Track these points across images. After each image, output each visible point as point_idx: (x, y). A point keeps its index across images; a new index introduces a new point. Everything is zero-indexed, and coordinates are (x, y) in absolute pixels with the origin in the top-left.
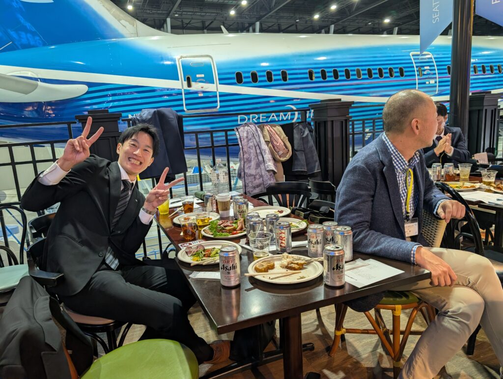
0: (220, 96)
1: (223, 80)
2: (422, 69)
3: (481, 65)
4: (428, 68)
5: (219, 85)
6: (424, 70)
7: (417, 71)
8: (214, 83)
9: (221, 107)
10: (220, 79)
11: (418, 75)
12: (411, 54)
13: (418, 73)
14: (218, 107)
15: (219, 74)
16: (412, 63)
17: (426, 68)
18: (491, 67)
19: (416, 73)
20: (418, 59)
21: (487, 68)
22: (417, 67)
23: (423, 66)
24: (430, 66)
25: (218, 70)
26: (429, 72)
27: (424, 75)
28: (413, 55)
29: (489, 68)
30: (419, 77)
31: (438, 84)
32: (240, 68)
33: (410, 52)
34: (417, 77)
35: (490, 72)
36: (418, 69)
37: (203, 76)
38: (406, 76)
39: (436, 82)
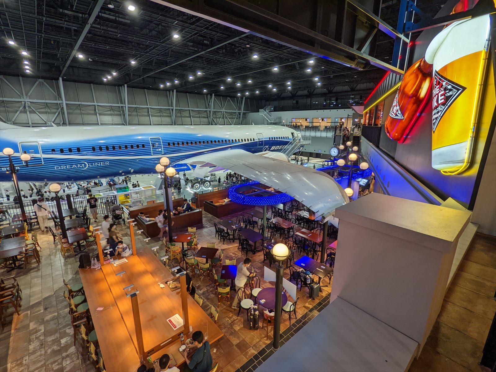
0: (43, 159)
1: (44, 152)
2: (155, 144)
5: (43, 155)
7: (152, 145)
8: (39, 154)
9: (44, 163)
10: (42, 152)
14: (43, 163)
15: (42, 150)
16: (149, 142)
20: (153, 140)
24: (159, 143)
25: (41, 148)
26: (158, 145)
27: (155, 147)
31: (163, 150)
32: (54, 147)
34: (151, 148)
37: (33, 151)
38: (146, 147)
39: (162, 150)
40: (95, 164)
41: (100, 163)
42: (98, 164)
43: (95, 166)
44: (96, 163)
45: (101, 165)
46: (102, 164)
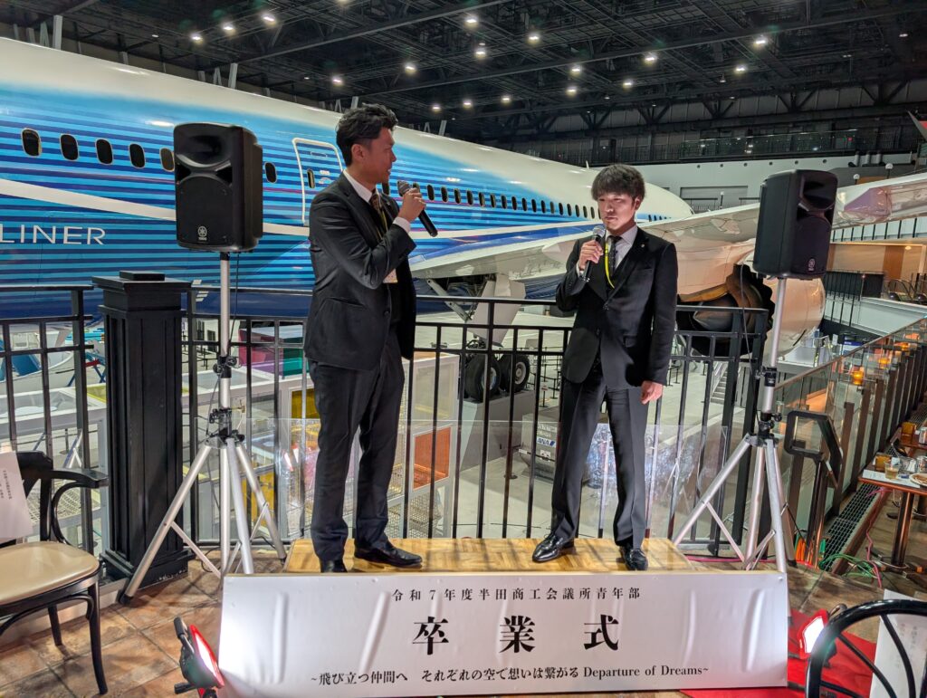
2: (316, 173)
3: (426, 184)
4: (327, 173)
6: (320, 177)
7: (304, 176)
11: (306, 184)
12: (294, 142)
13: (307, 180)
16: (295, 159)
17: (322, 173)
18: (444, 191)
19: (303, 180)
20: (309, 153)
21: (436, 192)
22: (304, 168)
23: (318, 169)
24: (331, 171)
27: (318, 185)
28: (298, 144)
29: (440, 192)
30: (308, 188)
33: (292, 137)
34: (303, 188)
35: (440, 199)
36: (306, 172)
38: (280, 182)
40: (29, 230)
41: (60, 231)
42: (49, 231)
43: (29, 241)
44: (36, 227)
45: (59, 241)
46: (66, 235)
